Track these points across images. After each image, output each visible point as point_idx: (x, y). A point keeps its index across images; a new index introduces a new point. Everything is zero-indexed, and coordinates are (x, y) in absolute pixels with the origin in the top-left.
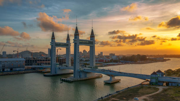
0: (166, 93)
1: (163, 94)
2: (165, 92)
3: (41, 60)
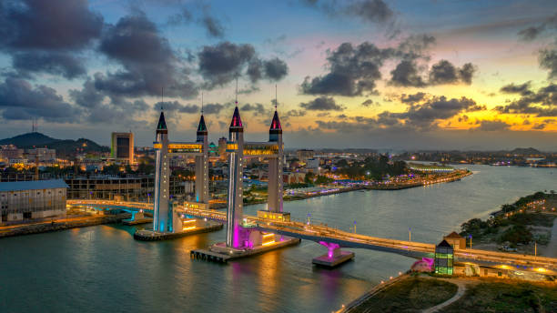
0: (476, 300)
1: (468, 303)
2: (473, 297)
3: (108, 182)
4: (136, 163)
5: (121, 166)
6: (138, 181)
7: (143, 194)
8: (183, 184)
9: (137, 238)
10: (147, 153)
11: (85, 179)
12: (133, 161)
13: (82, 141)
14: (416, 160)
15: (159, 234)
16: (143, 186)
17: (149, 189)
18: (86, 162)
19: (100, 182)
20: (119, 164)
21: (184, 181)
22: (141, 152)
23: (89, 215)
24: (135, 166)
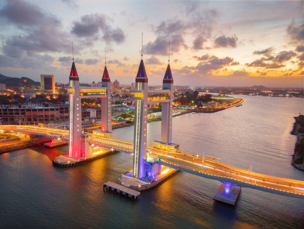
3: (35, 110)
4: (57, 93)
5: (47, 95)
6: (57, 109)
7: (61, 118)
8: (88, 110)
9: (56, 165)
10: (63, 88)
11: (18, 108)
12: (55, 91)
13: (24, 78)
14: (208, 92)
15: (75, 161)
16: (61, 112)
17: (66, 115)
18: (25, 92)
19: (29, 110)
20: (46, 94)
21: (89, 107)
22: (59, 86)
23: (18, 139)
24: (56, 95)
